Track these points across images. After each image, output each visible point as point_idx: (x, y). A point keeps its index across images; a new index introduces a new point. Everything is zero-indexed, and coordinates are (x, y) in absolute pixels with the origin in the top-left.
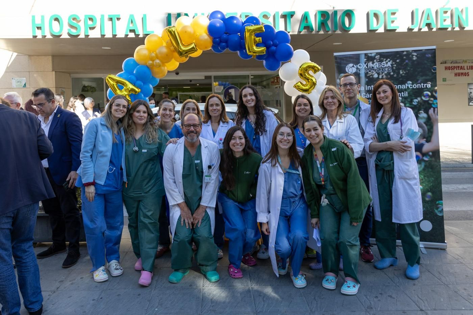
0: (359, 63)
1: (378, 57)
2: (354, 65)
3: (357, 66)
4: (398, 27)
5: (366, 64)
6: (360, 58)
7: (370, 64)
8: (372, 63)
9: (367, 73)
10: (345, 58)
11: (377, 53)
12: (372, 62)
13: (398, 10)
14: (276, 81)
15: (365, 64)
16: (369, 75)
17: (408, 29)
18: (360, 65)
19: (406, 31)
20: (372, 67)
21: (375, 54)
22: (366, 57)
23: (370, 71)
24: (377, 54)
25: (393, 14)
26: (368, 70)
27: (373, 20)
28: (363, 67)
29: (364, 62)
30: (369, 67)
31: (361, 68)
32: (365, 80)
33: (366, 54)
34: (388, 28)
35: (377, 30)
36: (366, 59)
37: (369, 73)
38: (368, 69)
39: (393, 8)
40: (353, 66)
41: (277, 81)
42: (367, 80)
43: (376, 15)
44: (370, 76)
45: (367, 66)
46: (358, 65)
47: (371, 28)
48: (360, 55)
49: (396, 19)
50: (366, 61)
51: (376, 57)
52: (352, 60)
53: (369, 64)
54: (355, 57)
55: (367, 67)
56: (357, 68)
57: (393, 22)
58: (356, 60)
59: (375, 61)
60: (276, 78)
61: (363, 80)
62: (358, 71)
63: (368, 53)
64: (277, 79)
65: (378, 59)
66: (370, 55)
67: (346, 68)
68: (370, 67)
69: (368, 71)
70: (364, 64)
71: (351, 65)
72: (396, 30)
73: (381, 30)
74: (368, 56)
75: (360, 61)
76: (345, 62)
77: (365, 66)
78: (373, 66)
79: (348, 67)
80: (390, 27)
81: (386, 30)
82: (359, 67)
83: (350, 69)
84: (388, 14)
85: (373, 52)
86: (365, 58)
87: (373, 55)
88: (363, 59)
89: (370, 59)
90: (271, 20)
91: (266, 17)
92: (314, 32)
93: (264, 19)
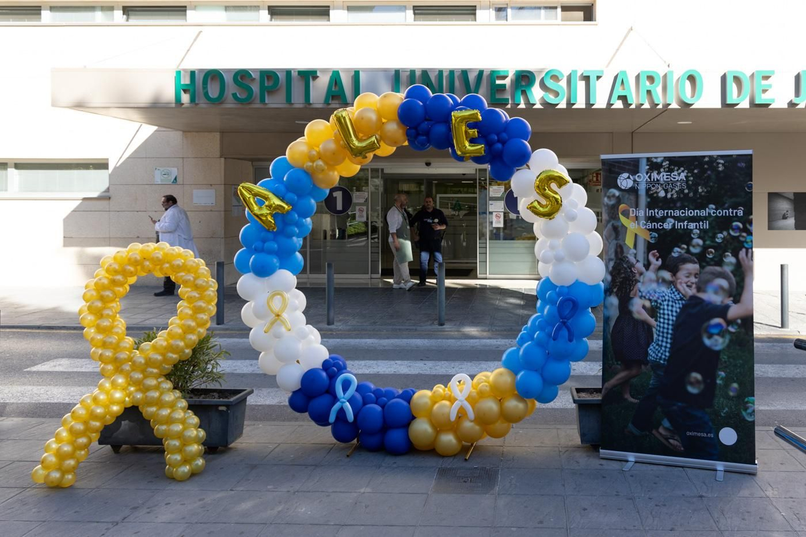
0: (638, 173)
1: (666, 164)
2: (630, 176)
3: (634, 176)
4: (773, 100)
5: (649, 174)
6: (640, 165)
7: (655, 175)
8: (657, 174)
9: (650, 189)
10: (617, 164)
11: (665, 157)
12: (657, 172)
13: (773, 72)
14: (595, 179)
15: (647, 174)
16: (652, 192)
17: (788, 104)
18: (638, 176)
19: (786, 106)
20: (657, 179)
21: (662, 159)
22: (649, 163)
23: (654, 186)
24: (666, 159)
25: (766, 78)
26: (651, 184)
27: (732, 88)
28: (644, 178)
29: (645, 172)
30: (652, 180)
31: (642, 179)
32: (646, 200)
33: (648, 159)
34: (758, 101)
35: (737, 104)
36: (648, 167)
37: (653, 188)
38: (651, 182)
39: (765, 68)
40: (629, 178)
41: (597, 180)
42: (649, 200)
43: (737, 80)
44: (654, 193)
45: (650, 177)
46: (636, 175)
47: (729, 101)
48: (640, 160)
49: (770, 86)
50: (648, 169)
51: (664, 164)
52: (627, 167)
53: (652, 174)
54: (632, 163)
55: (649, 180)
56: (635, 181)
57: (764, 91)
58: (633, 167)
59: (662, 170)
60: (595, 175)
61: (643, 200)
62: (636, 185)
63: (652, 158)
64: (597, 177)
65: (667, 167)
66: (655, 160)
67: (618, 180)
68: (654, 179)
69: (651, 186)
70: (645, 174)
71: (626, 175)
72: (770, 104)
73: (745, 104)
74: (652, 161)
75: (640, 170)
76: (617, 170)
77: (647, 177)
78: (659, 178)
79: (621, 178)
80: (761, 99)
81: (753, 104)
82: (637, 179)
83: (625, 181)
84: (758, 78)
85: (659, 156)
86: (647, 165)
87: (659, 160)
88: (644, 167)
89: (654, 166)
90: (563, 83)
91: (555, 78)
92: (633, 107)
93: (552, 81)
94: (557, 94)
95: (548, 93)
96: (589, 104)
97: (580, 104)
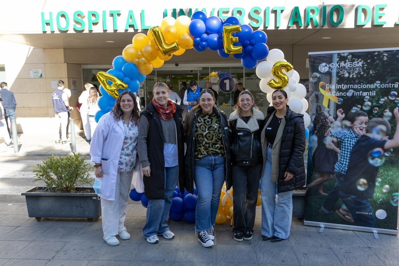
0: (332, 63)
1: (350, 57)
2: (327, 65)
3: (329, 65)
4: (385, 23)
5: (339, 63)
6: (333, 58)
7: (342, 64)
8: (344, 63)
9: (339, 72)
10: (318, 58)
11: (349, 53)
12: (344, 62)
13: (386, 6)
15: (337, 64)
16: (340, 74)
18: (332, 65)
19: (393, 26)
20: (344, 66)
21: (348, 54)
22: (339, 57)
23: (341, 70)
24: (350, 54)
25: (382, 9)
26: (340, 69)
27: (361, 16)
28: (335, 66)
29: (336, 62)
30: (341, 67)
31: (334, 67)
33: (339, 54)
34: (376, 23)
35: (364, 25)
36: (338, 59)
37: (341, 72)
38: (340, 68)
39: (381, 3)
40: (326, 66)
42: (338, 79)
43: (364, 10)
44: (342, 74)
45: (339, 65)
47: (358, 24)
48: (334, 54)
49: (384, 14)
50: (338, 60)
51: (349, 57)
52: (325, 59)
53: (341, 63)
54: (328, 57)
55: (339, 67)
56: (330, 68)
57: (380, 17)
58: (329, 59)
59: (347, 61)
61: (335, 79)
62: (330, 70)
63: (341, 53)
65: (350, 59)
66: (343, 55)
67: (319, 67)
68: (342, 66)
69: (340, 70)
70: (336, 64)
71: (324, 64)
72: (383, 25)
73: (368, 25)
74: (341, 56)
75: (333, 61)
76: (318, 61)
77: (337, 65)
78: (345, 66)
79: (321, 66)
80: (378, 22)
81: (373, 26)
82: (331, 67)
83: (323, 68)
84: (377, 10)
85: (345, 52)
86: (338, 58)
87: (346, 55)
88: (336, 59)
89: (342, 58)
90: (262, 15)
91: (256, 12)
92: (302, 28)
93: (255, 14)
94: (257, 21)
95: (252, 21)
96: (276, 27)
97: (271, 27)
